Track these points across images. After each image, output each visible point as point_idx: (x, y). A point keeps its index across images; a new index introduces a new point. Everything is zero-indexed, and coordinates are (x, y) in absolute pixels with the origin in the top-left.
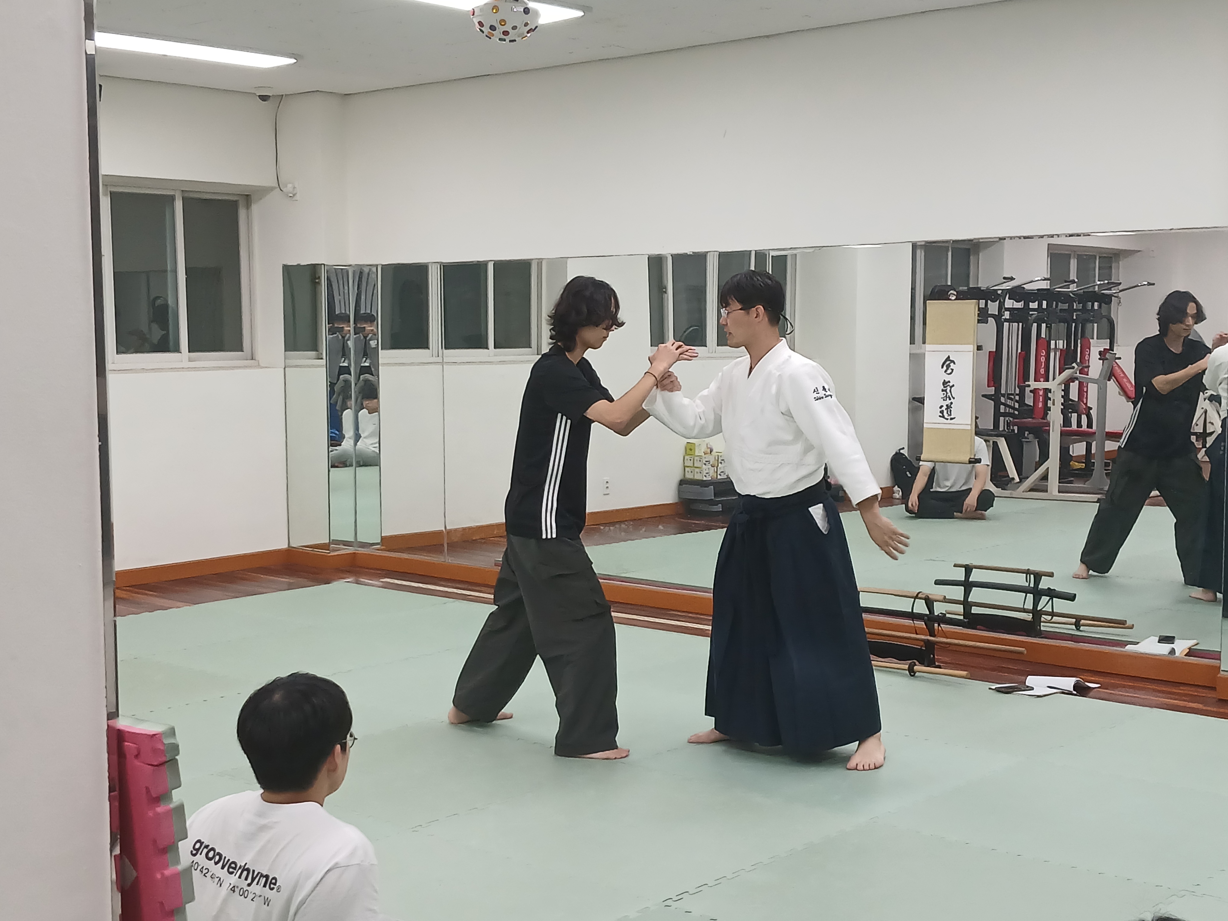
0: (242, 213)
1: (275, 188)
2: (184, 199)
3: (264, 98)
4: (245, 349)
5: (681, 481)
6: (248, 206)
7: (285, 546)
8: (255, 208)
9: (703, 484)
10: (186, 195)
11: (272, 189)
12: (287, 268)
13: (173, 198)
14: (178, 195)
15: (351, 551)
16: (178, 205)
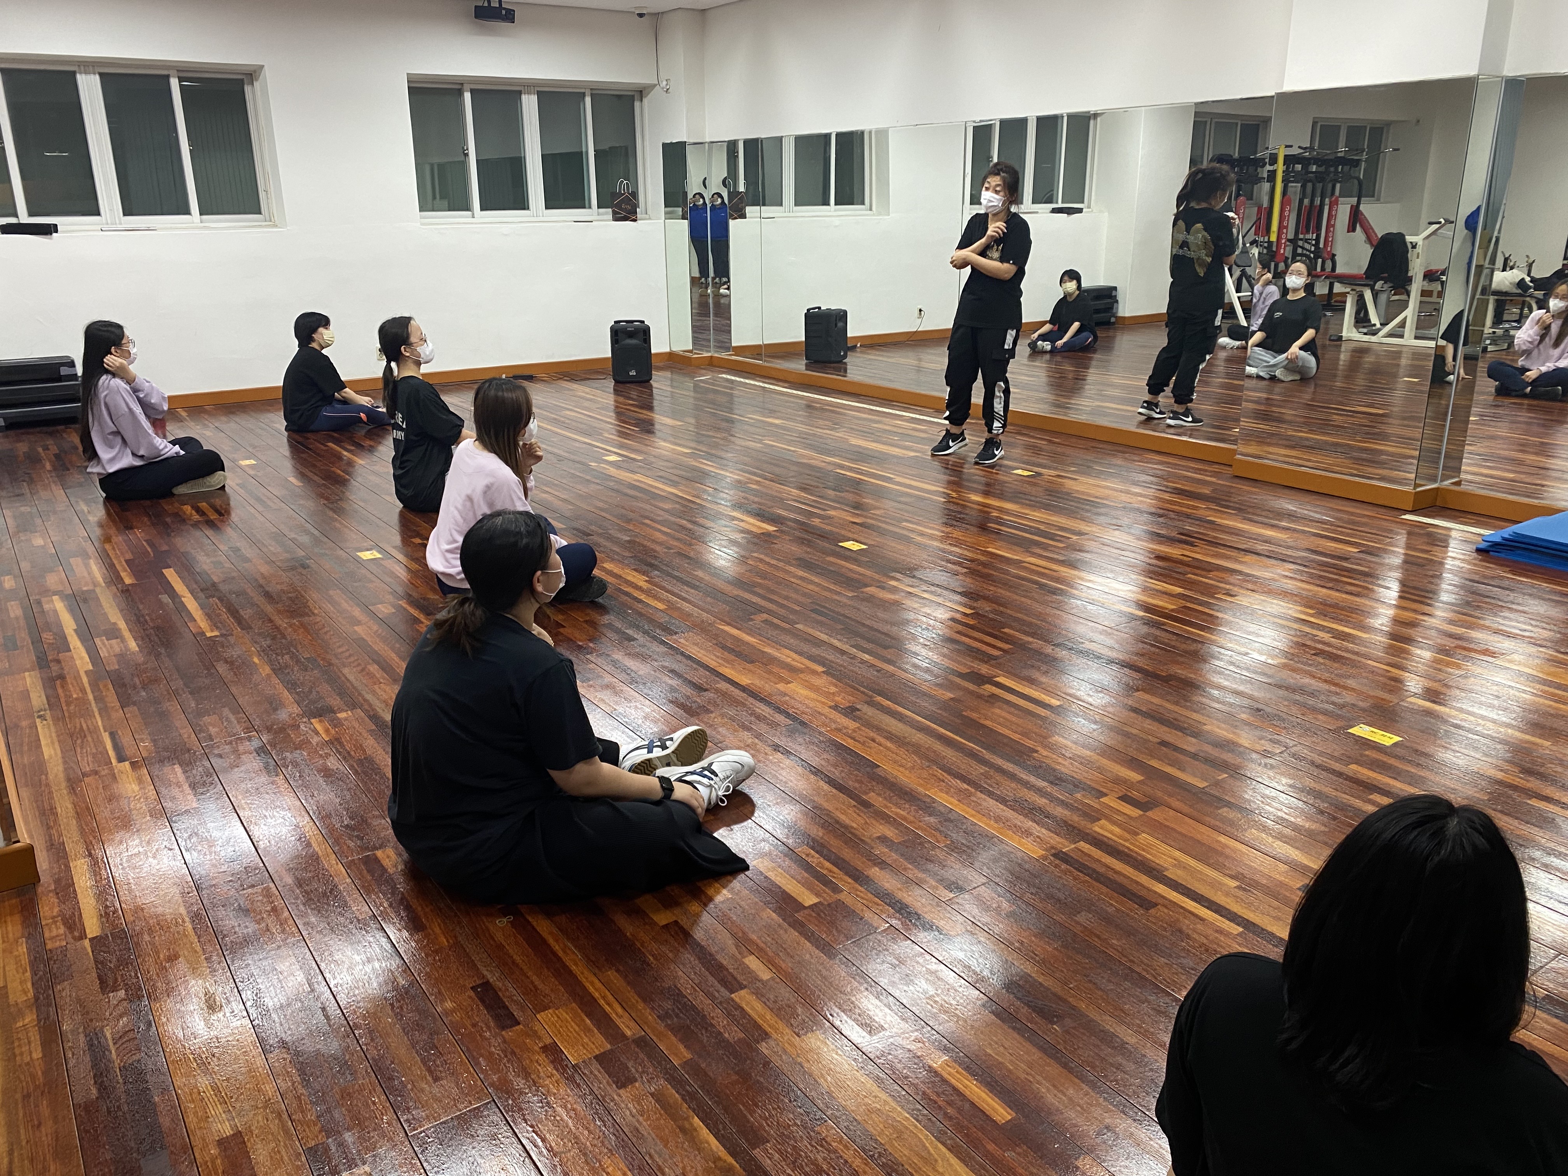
0: (637, 104)
2: (592, 95)
3: (641, 15)
6: (640, 99)
7: (668, 350)
8: (645, 100)
10: (594, 92)
11: (655, 85)
12: (665, 146)
13: (584, 95)
14: (588, 92)
15: (709, 354)
16: (588, 100)
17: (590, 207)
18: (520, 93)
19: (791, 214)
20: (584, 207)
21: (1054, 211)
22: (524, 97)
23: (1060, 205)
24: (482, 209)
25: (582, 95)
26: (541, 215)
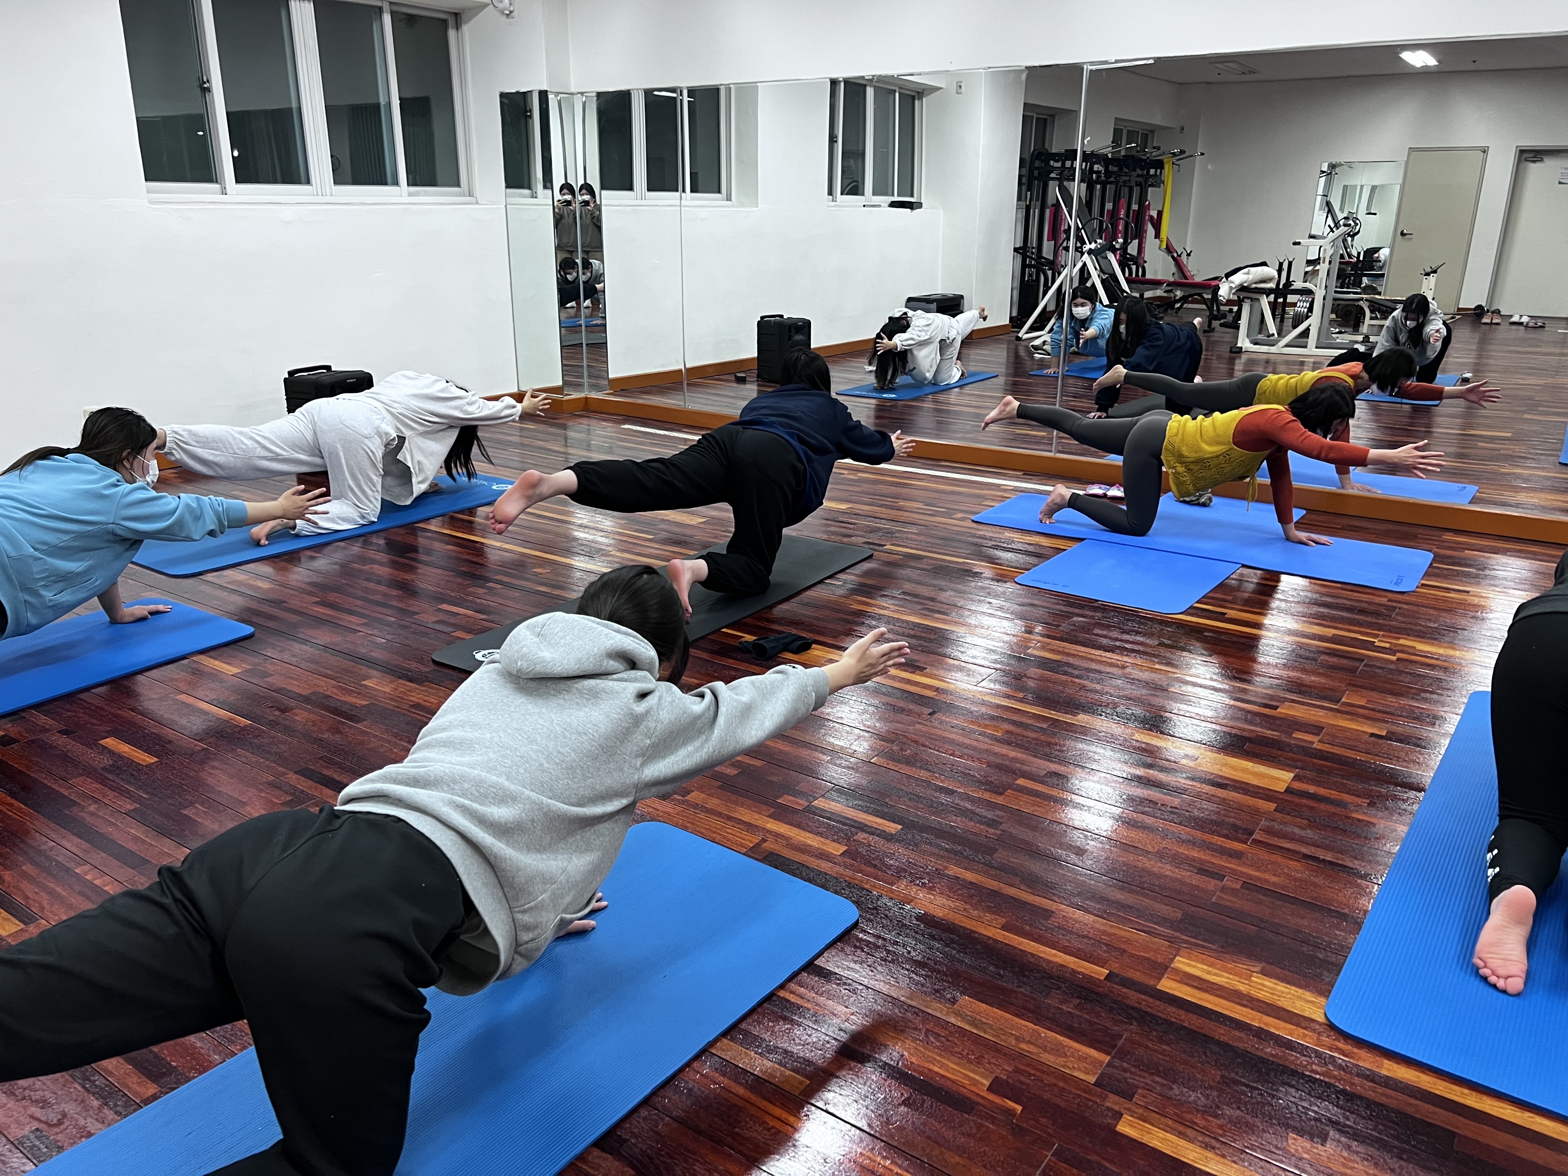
0: (452, 33)
1: (488, 4)
2: (393, 13)
4: (462, 185)
6: (458, 27)
8: (466, 28)
10: (395, 8)
11: (484, 6)
12: (503, 95)
13: (380, 10)
14: (386, 7)
15: (582, 395)
16: (387, 19)
17: (396, 183)
19: (643, 202)
20: (385, 183)
21: (893, 205)
23: (896, 198)
24: (240, 179)
25: (378, 11)
26: (328, 194)
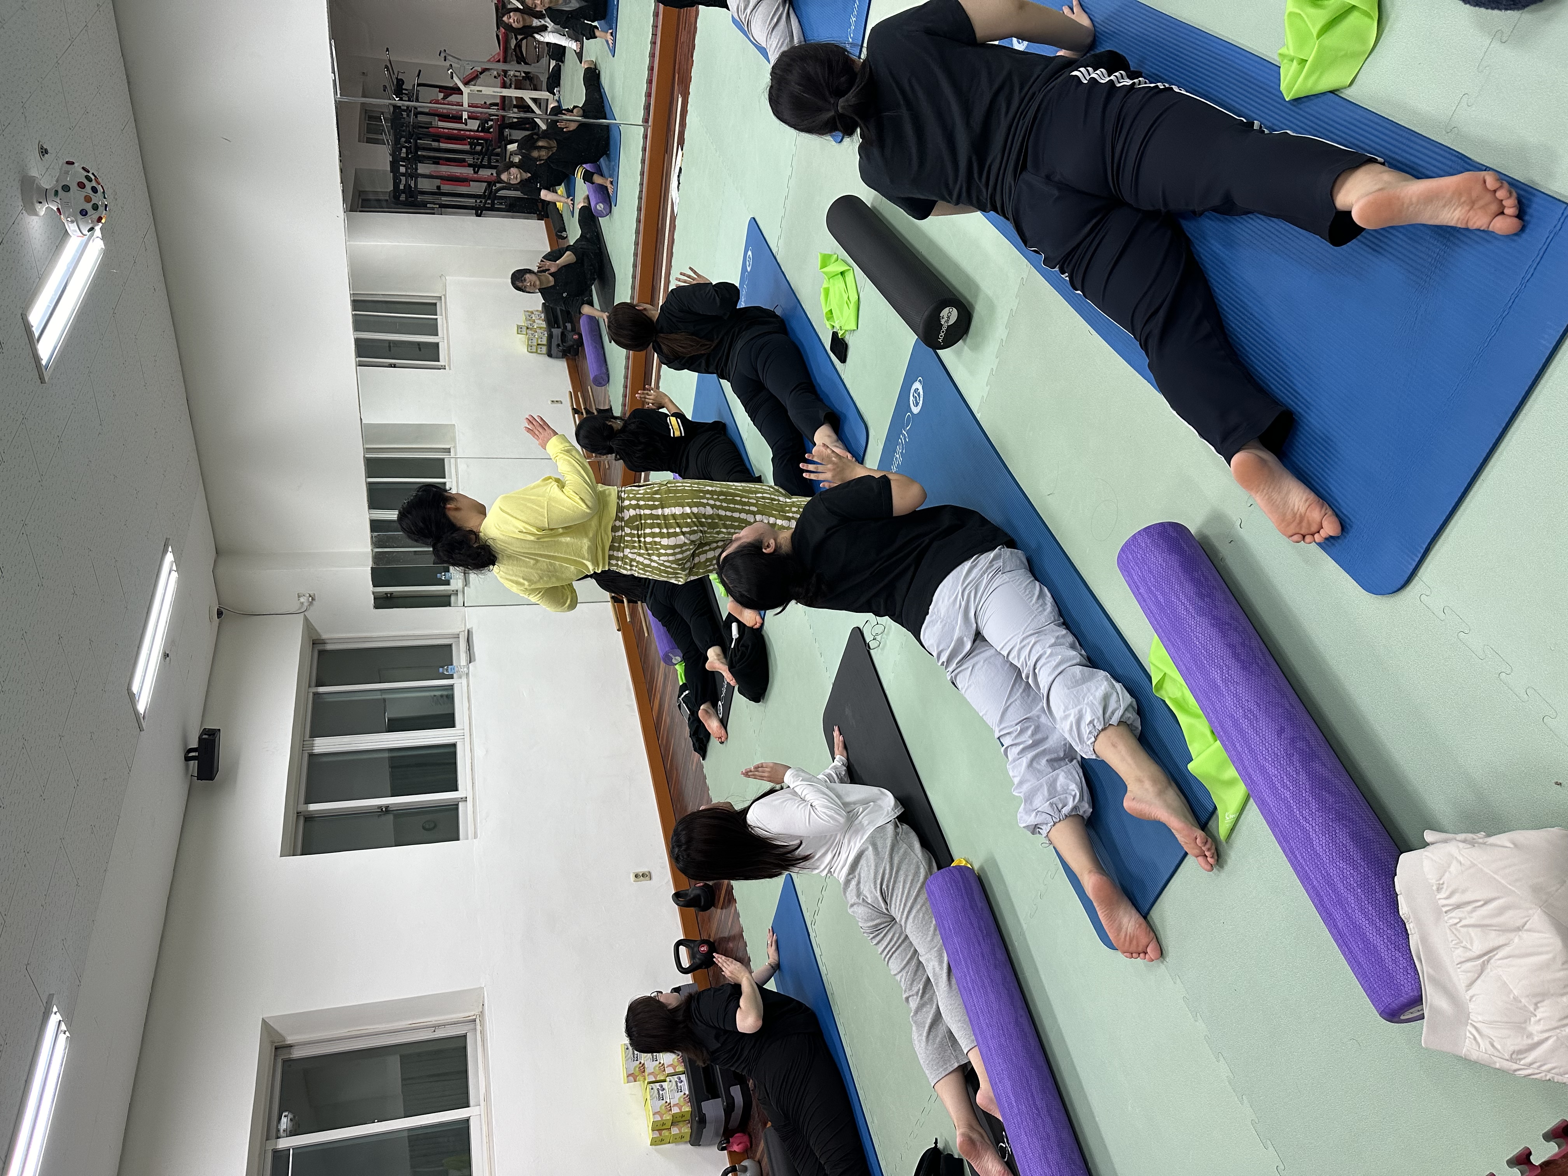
0: (329, 647)
1: (305, 615)
2: (319, 684)
4: (447, 643)
5: (548, 356)
6: (323, 642)
8: (325, 636)
9: (550, 337)
10: (314, 682)
11: (306, 619)
12: (377, 606)
13: (316, 694)
14: (315, 690)
16: (322, 689)
17: (452, 686)
18: (312, 756)
20: (452, 692)
22: (317, 750)
24: (456, 789)
25: (316, 696)
26: (462, 731)
